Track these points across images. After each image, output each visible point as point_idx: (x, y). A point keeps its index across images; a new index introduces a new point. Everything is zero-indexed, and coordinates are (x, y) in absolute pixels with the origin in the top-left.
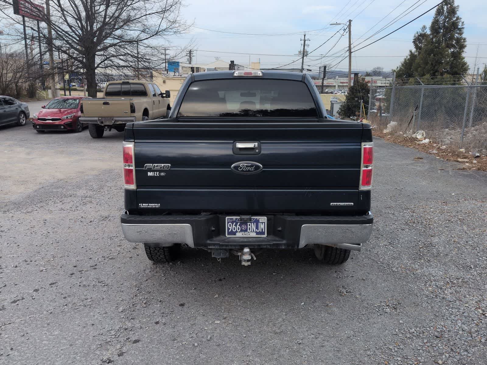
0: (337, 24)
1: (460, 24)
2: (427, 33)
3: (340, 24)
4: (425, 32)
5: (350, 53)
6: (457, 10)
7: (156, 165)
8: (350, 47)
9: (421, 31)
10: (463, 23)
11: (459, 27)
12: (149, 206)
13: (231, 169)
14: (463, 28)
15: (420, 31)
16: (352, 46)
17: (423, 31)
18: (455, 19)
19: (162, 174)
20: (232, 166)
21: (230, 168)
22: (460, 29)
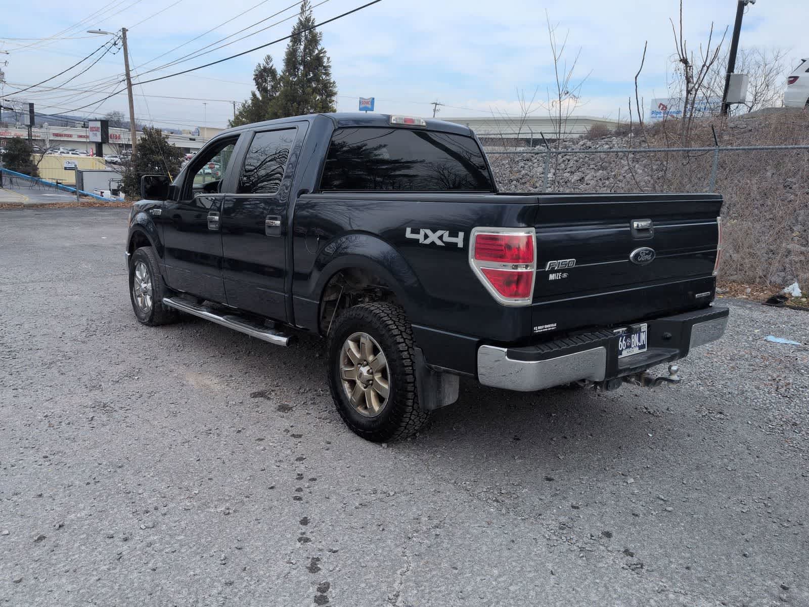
0: (100, 32)
1: (325, 60)
2: (273, 68)
3: (106, 33)
4: (270, 65)
5: (130, 85)
6: (320, 40)
7: (561, 261)
8: (128, 74)
9: (265, 63)
10: (328, 59)
11: (324, 65)
12: (544, 328)
13: (629, 259)
14: (330, 67)
15: (263, 63)
16: (132, 74)
17: (268, 65)
18: (316, 52)
19: (565, 275)
20: (632, 255)
21: (628, 257)
22: (326, 68)
